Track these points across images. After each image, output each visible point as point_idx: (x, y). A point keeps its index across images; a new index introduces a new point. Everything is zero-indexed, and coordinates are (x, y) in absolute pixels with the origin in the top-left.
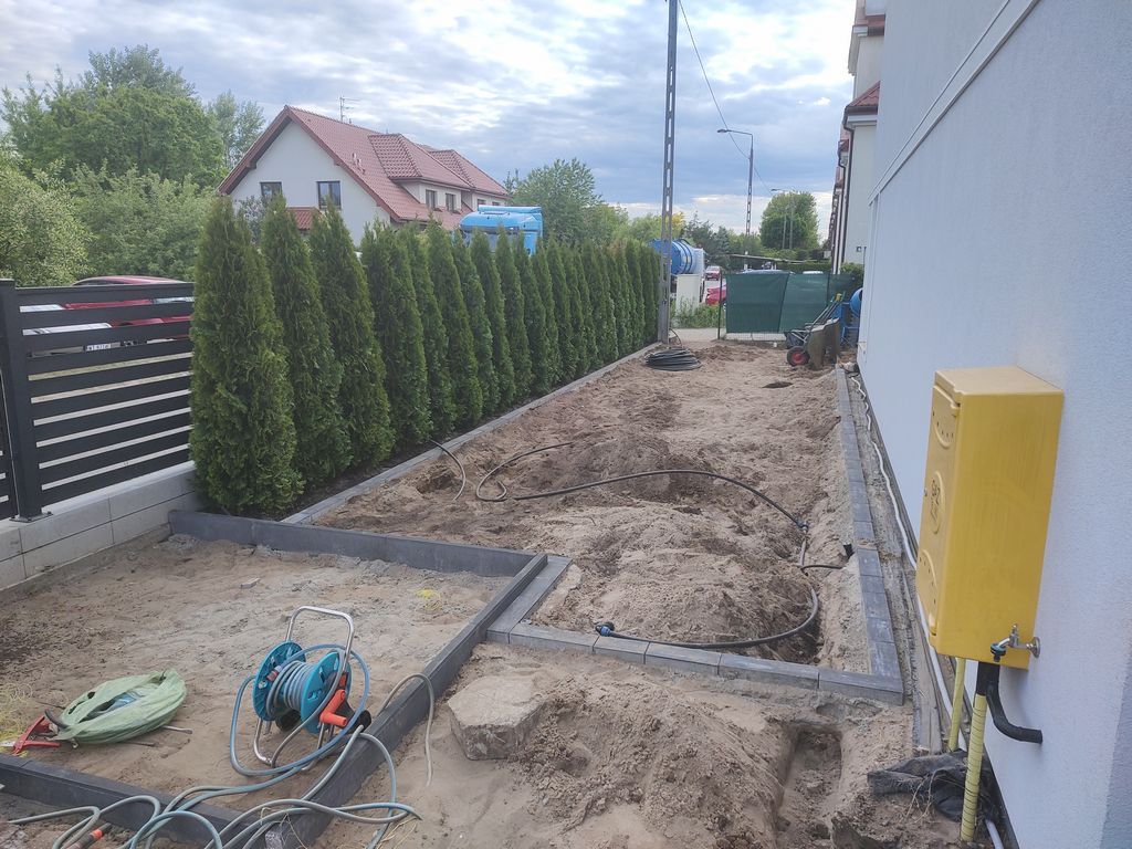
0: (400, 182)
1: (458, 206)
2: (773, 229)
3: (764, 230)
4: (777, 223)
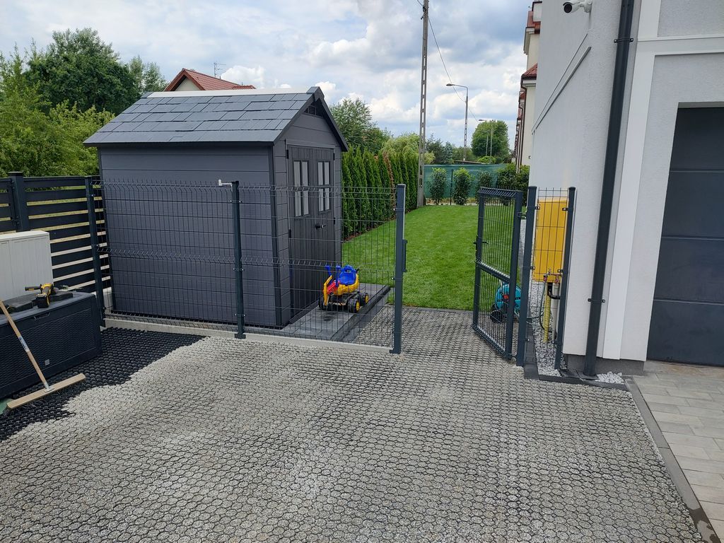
2: (480, 144)
3: (474, 145)
4: (482, 141)
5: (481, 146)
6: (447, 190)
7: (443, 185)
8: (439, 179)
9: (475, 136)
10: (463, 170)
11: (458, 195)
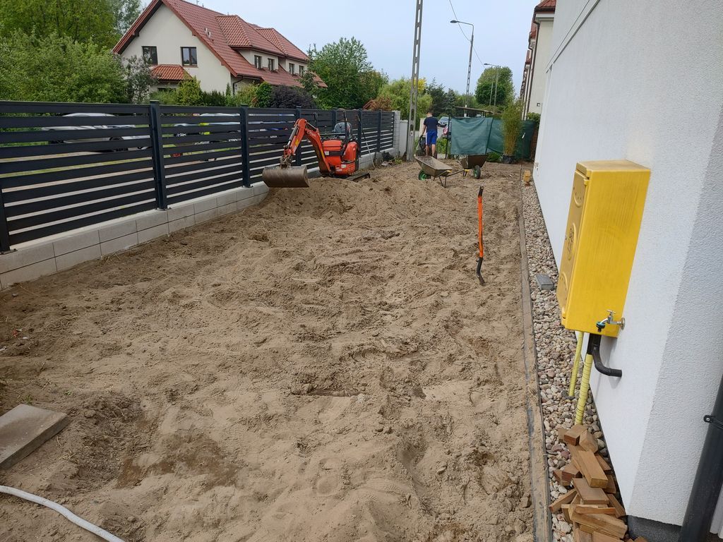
0: (238, 50)
1: (276, 67)
2: (484, 91)
3: (478, 92)
4: (486, 87)
9: (480, 81)
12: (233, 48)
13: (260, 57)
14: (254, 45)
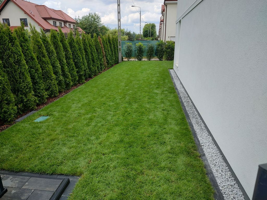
0: (45, 19)
1: (63, 26)
2: (146, 32)
3: (144, 33)
4: (146, 31)
5: (146, 33)
6: (133, 53)
7: (131, 51)
8: (129, 48)
9: (144, 29)
10: (140, 43)
11: (139, 56)
12: (43, 18)
13: (55, 22)
14: (52, 17)
